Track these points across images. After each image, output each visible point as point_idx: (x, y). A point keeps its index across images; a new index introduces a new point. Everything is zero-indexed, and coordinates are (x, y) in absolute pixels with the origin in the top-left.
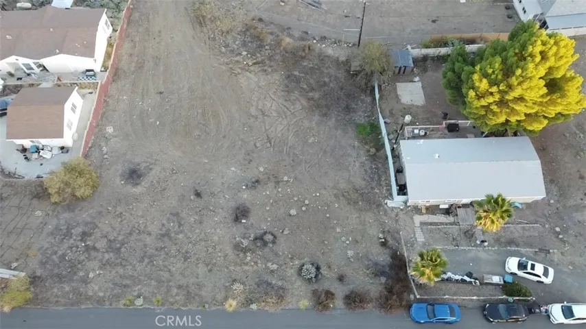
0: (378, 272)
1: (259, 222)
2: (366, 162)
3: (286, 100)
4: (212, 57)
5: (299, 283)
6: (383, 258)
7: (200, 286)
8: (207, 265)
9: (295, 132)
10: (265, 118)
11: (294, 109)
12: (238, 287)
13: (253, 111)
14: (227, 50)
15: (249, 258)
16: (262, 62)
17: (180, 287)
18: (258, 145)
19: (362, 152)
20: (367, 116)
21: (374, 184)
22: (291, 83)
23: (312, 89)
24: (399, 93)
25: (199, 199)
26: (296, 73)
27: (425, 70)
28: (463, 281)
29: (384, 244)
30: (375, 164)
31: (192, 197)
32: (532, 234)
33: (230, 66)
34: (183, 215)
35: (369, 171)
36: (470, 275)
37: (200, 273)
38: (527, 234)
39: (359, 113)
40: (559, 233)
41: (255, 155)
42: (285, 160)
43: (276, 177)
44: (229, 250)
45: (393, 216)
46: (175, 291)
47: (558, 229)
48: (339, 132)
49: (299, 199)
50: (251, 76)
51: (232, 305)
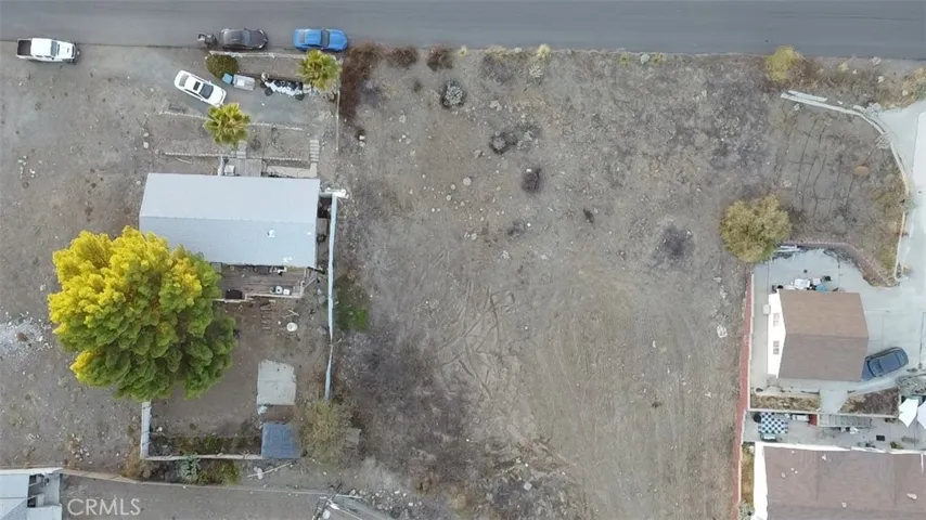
0: (375, 95)
1: (510, 169)
2: (363, 260)
3: (465, 383)
4: (580, 482)
5: (466, 83)
6: (365, 114)
7: (579, 78)
8: (571, 107)
9: (456, 320)
10: (498, 350)
11: (454, 366)
12: (535, 71)
13: (516, 364)
14: (556, 494)
15: (523, 116)
16: (499, 466)
17: (601, 76)
18: (509, 299)
19: (366, 278)
20: (349, 345)
21: (358, 224)
22: (454, 417)
23: (424, 401)
24: (294, 386)
25: (589, 208)
26: (446, 438)
27: (246, 426)
28: (278, 82)
29: (361, 132)
30: (351, 255)
31: (596, 211)
32: (179, 142)
33: (549, 459)
34: (606, 184)
35: (361, 245)
36: (269, 92)
37: (579, 95)
38: (184, 144)
39: (360, 351)
40: (146, 139)
41: (514, 281)
42: (473, 270)
43: (487, 241)
44: (547, 130)
45: (342, 177)
46: (607, 72)
47: (146, 145)
48: (392, 318)
49: (459, 203)
50: (518, 437)
51: (543, 49)
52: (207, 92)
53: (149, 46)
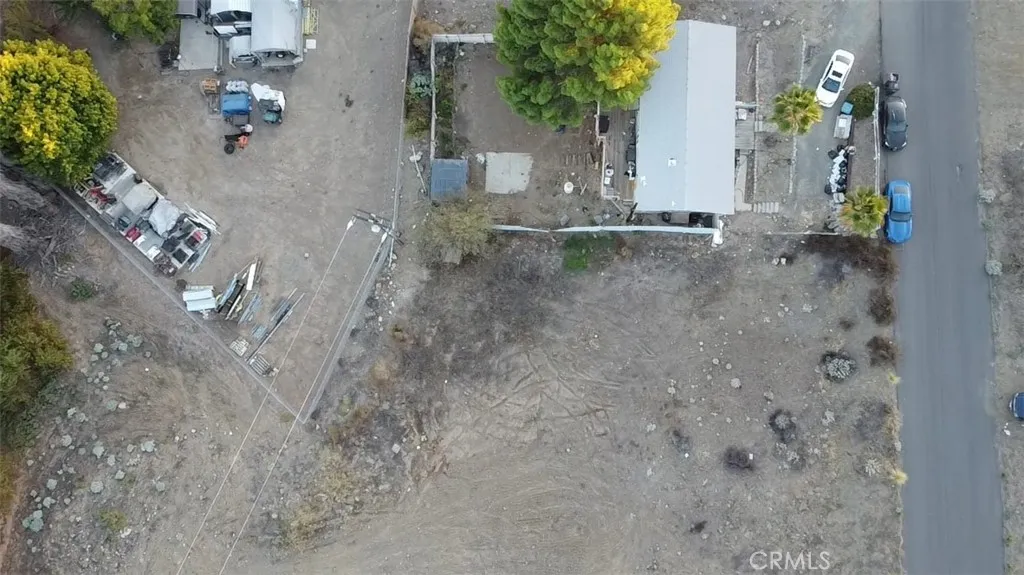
0: (834, 275)
1: (753, 435)
2: (644, 264)
3: (507, 379)
4: (399, 508)
5: (855, 382)
6: (812, 264)
7: (867, 521)
8: (830, 510)
9: (576, 369)
10: (543, 417)
11: (526, 367)
12: (873, 467)
13: (529, 436)
14: (387, 480)
15: (816, 451)
16: (418, 416)
17: (870, 549)
18: (602, 431)
19: (623, 268)
20: (549, 250)
21: (683, 258)
22: (472, 366)
23: (488, 332)
24: (506, 192)
25: (708, 527)
26: (449, 357)
27: (464, 141)
28: (844, 165)
29: (790, 259)
30: (649, 251)
31: (705, 536)
32: (770, 58)
33: (424, 474)
34: (737, 549)
35: (659, 262)
36: (833, 155)
37: (845, 520)
38: (769, 63)
39: (542, 262)
40: (773, 23)
41: (621, 436)
42: (633, 389)
43: (666, 405)
44: (801, 480)
45: (736, 239)
46: (877, 556)
47: (767, 23)
48: (578, 298)
49: (710, 373)
50: (449, 438)
51: (902, 477)
52: (831, 86)
53: (880, 21)
